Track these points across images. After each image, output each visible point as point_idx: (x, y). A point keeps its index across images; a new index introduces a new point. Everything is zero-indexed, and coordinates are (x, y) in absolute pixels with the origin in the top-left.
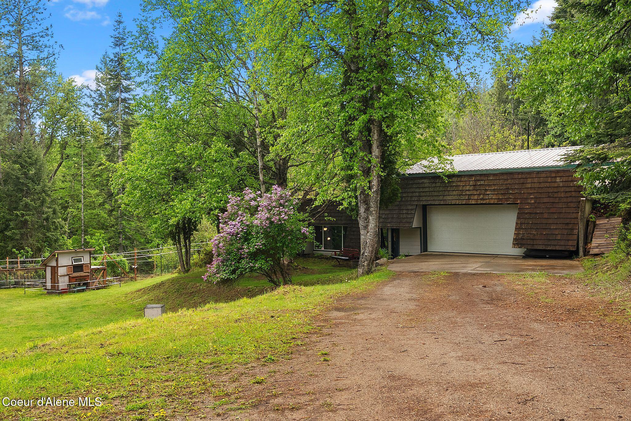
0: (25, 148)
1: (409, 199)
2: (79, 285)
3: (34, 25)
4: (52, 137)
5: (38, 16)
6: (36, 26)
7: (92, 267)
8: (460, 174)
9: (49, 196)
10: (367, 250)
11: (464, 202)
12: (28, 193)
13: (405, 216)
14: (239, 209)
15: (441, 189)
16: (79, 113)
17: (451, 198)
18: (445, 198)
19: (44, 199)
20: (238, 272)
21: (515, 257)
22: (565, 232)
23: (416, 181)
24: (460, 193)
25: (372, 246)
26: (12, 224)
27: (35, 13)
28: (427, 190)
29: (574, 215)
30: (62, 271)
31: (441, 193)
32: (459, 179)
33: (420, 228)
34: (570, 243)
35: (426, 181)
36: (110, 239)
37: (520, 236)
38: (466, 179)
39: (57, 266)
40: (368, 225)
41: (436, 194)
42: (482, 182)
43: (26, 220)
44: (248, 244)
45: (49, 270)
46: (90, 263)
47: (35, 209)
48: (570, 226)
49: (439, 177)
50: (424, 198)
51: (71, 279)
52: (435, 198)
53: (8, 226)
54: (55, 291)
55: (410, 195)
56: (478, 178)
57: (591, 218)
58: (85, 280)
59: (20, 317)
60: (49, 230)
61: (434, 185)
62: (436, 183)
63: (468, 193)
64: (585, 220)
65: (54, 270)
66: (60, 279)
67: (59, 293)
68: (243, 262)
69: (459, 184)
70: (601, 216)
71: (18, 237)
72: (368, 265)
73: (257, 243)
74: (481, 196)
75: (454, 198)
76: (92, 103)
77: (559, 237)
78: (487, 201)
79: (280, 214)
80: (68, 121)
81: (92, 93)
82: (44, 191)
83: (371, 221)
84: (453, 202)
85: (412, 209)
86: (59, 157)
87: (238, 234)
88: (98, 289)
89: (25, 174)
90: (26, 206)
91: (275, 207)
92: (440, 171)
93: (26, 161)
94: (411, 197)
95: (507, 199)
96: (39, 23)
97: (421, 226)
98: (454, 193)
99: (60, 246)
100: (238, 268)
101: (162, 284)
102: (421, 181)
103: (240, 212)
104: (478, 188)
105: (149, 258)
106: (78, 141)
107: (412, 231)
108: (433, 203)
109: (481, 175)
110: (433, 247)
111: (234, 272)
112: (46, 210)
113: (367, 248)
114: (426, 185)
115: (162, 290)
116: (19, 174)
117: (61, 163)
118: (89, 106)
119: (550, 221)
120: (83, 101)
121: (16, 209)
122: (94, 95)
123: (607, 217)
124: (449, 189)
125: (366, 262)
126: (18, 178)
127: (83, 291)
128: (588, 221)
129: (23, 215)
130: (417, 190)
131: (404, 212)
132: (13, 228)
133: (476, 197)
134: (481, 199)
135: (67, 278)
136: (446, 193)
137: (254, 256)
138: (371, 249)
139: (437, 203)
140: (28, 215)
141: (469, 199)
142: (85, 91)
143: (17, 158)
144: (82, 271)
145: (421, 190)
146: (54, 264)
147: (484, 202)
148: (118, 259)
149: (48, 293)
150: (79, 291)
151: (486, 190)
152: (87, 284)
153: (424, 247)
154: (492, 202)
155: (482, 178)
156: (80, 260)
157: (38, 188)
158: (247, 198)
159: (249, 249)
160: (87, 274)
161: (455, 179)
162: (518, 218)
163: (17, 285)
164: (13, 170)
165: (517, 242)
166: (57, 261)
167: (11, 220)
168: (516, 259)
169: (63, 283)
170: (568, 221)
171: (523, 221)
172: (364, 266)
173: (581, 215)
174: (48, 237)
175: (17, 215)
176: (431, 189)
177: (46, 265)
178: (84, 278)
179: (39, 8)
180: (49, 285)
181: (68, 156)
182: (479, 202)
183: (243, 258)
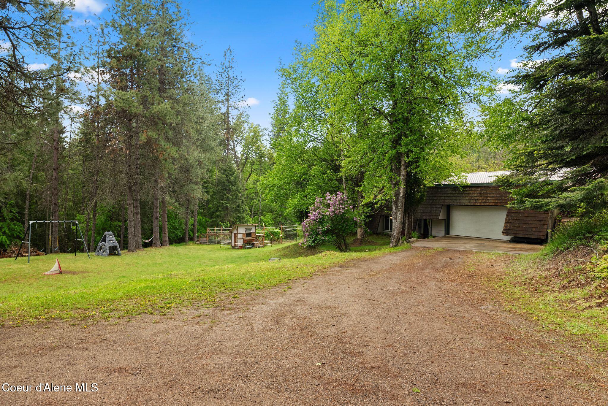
0: (228, 165)
1: (438, 201)
2: (250, 244)
3: (236, 96)
4: (246, 159)
5: (238, 90)
6: (237, 96)
7: (257, 234)
8: (471, 185)
9: (240, 193)
10: (395, 233)
11: (473, 204)
12: (229, 191)
13: (434, 212)
14: (320, 206)
15: (459, 195)
16: (261, 145)
17: (464, 201)
18: (460, 201)
19: (237, 194)
20: (316, 242)
21: (505, 242)
22: (538, 226)
23: (443, 190)
24: (470, 198)
25: (399, 230)
26: (220, 208)
27: (236, 89)
28: (449, 195)
29: (546, 215)
30: (240, 236)
31: (458, 198)
32: (470, 189)
33: (445, 220)
34: (542, 234)
35: (449, 189)
36: (275, 218)
37: (508, 228)
38: (475, 189)
39: (237, 233)
40: (396, 217)
41: (455, 198)
42: (485, 191)
43: (227, 206)
44: (322, 226)
45: (233, 235)
46: (255, 233)
47: (232, 200)
48: (542, 223)
49: (457, 187)
50: (447, 201)
51: (244, 241)
52: (455, 201)
53: (218, 209)
54: (235, 247)
55: (439, 198)
56: (483, 189)
57: (558, 217)
58: (252, 242)
59: (211, 260)
60: (240, 212)
61: (454, 192)
62: (455, 191)
63: (475, 198)
64: (554, 219)
65: (236, 235)
66: (239, 241)
67: (237, 249)
68: (319, 236)
69: (470, 192)
70: (565, 217)
71: (223, 216)
72: (396, 242)
73: (327, 226)
74: (484, 201)
75: (466, 201)
76: (269, 139)
77: (534, 230)
78: (488, 204)
79: (339, 209)
80: (256, 149)
81: (269, 133)
82: (238, 190)
83: (398, 215)
84: (466, 204)
85: (439, 208)
86: (250, 170)
87: (317, 219)
88: (259, 247)
89: (227, 180)
90: (228, 198)
91: (338, 205)
92: (458, 183)
93: (228, 173)
94: (439, 200)
95: (500, 203)
96: (238, 94)
97: (446, 218)
98: (467, 198)
99: (245, 221)
100: (316, 240)
101: (290, 246)
102: (446, 190)
103: (321, 207)
104: (482, 195)
105: (295, 230)
106: (259, 161)
107: (439, 222)
108: (453, 204)
109: (485, 187)
110: (453, 232)
111: (314, 242)
112: (239, 201)
113: (395, 231)
114: (449, 192)
115: (288, 250)
116: (225, 180)
117: (251, 174)
118: (267, 140)
119: (529, 219)
120: (264, 138)
121: (222, 200)
122: (270, 134)
123: (570, 217)
124: (463, 195)
125: (394, 240)
126: (224, 182)
127: (251, 248)
128: (556, 219)
129: (226, 203)
130: (444, 195)
131: (434, 209)
132: (221, 211)
133: (480, 201)
134: (483, 202)
135: (242, 240)
136: (462, 198)
137: (325, 233)
138: (397, 232)
139: (455, 204)
140: (229, 203)
141: (476, 202)
142: (266, 132)
143: (223, 171)
144: (251, 236)
145: (446, 195)
146: (235, 232)
147: (486, 204)
148: (276, 231)
149: (232, 248)
150: (248, 248)
151: (487, 197)
152: (253, 244)
153: (448, 232)
154: (491, 205)
155: (486, 188)
156: (250, 230)
157: (234, 188)
158: (327, 198)
159: (322, 229)
160: (253, 238)
161: (467, 189)
162: (507, 216)
163: (219, 243)
164: (222, 178)
165: (506, 232)
166: (237, 230)
167: (220, 206)
168: (504, 242)
169: (240, 243)
170: (541, 219)
171: (510, 217)
172: (393, 242)
173: (550, 215)
174: (239, 216)
175: (223, 203)
176: (452, 195)
177: (232, 232)
178: (252, 240)
179: (239, 85)
180: (233, 243)
181: (255, 170)
182: (482, 204)
183: (320, 234)
